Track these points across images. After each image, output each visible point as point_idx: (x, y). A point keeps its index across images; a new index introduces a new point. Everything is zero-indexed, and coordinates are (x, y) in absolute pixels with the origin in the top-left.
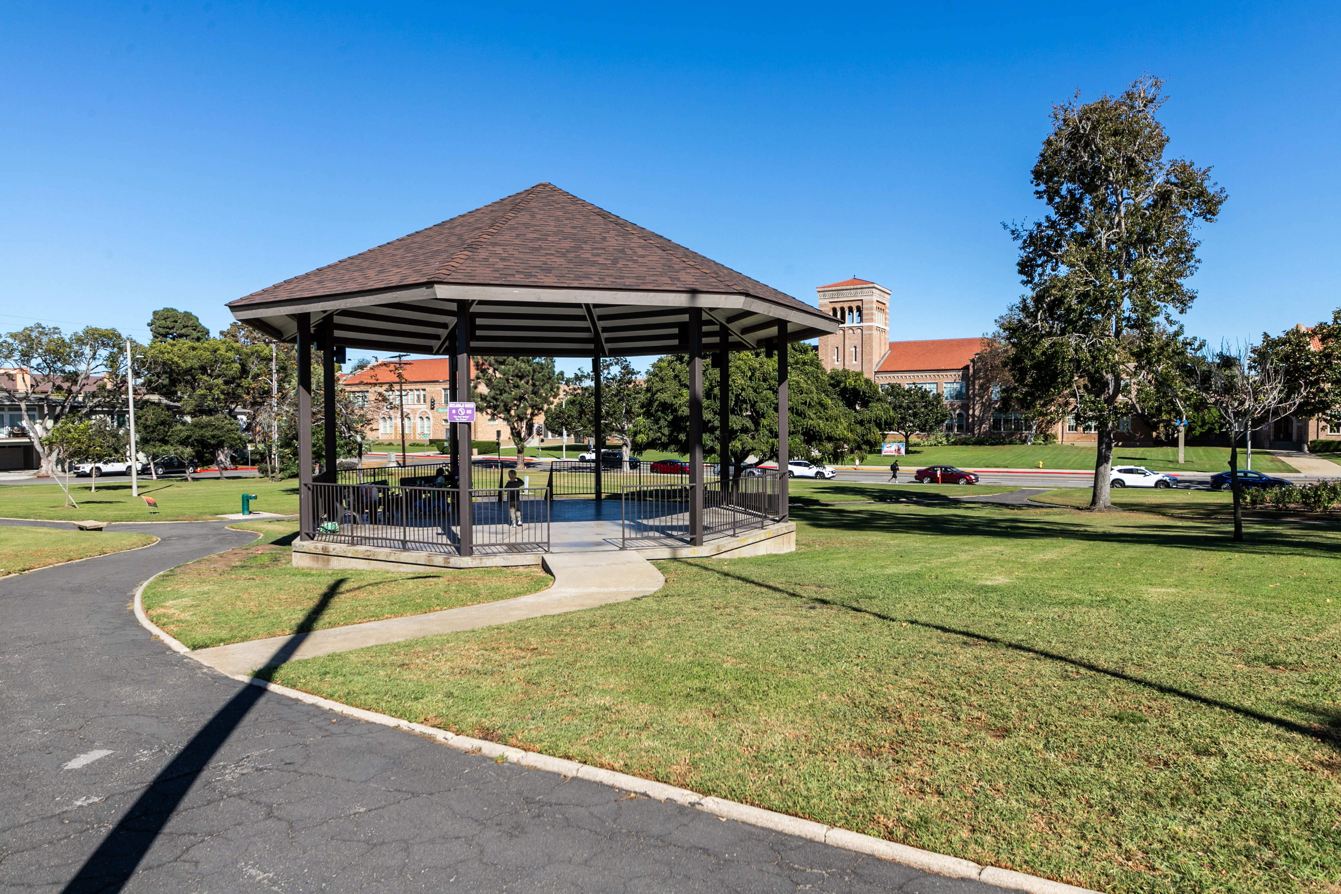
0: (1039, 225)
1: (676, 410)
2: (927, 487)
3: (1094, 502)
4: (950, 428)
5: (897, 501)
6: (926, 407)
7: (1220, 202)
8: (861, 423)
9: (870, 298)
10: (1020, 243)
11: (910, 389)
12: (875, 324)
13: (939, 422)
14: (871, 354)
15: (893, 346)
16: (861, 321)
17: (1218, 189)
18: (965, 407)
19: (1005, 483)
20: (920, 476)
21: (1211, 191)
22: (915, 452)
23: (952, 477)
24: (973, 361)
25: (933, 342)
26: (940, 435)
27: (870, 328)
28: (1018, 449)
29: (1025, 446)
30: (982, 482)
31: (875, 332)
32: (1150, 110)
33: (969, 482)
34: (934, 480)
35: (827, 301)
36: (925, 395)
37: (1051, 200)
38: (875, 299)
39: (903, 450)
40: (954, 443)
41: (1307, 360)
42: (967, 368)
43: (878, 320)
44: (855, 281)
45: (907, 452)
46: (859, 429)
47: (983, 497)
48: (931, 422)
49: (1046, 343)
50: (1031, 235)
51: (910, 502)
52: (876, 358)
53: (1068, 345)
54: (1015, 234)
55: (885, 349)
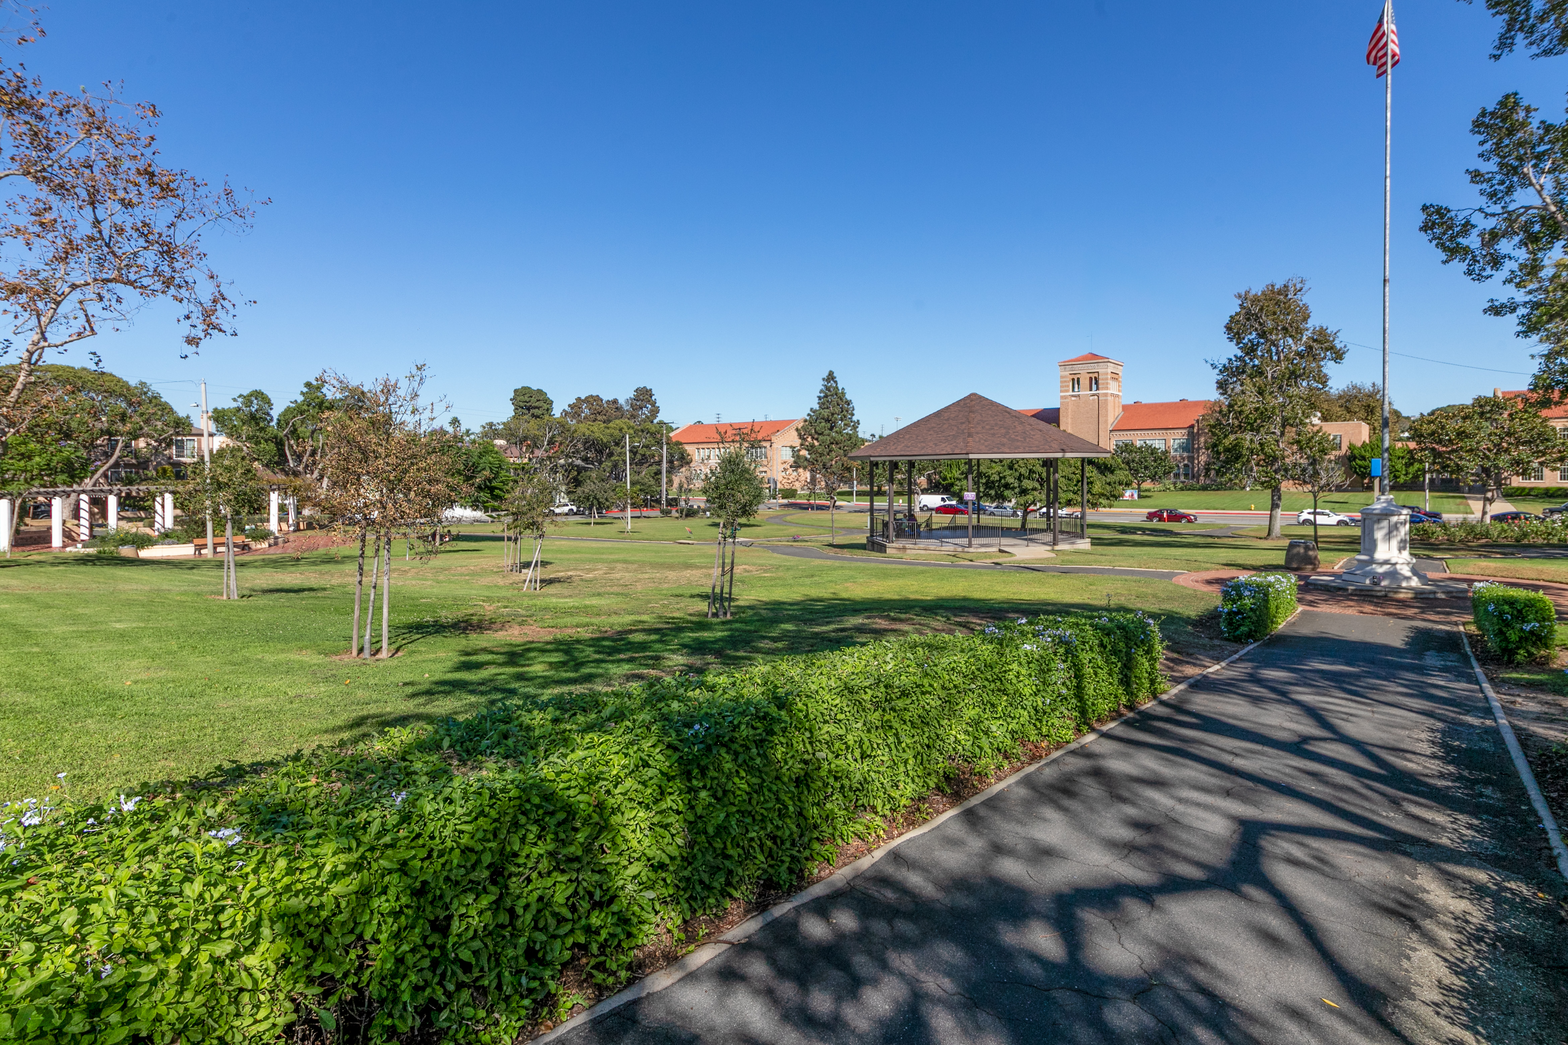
0: (1230, 360)
1: (989, 477)
2: (1155, 524)
3: (1269, 534)
4: (1177, 476)
5: (1135, 533)
6: (1155, 461)
7: (1344, 353)
8: (1109, 484)
9: (1105, 370)
10: (1217, 371)
11: (1142, 447)
12: (1109, 392)
13: (1167, 474)
14: (1107, 416)
15: (1125, 408)
16: (1097, 389)
17: (1342, 345)
18: (1191, 459)
19: (1218, 522)
20: (1151, 516)
21: (1338, 346)
22: (1146, 497)
23: (1175, 517)
24: (1198, 421)
25: (1162, 405)
26: (1168, 482)
27: (1106, 395)
28: (1236, 494)
29: (1242, 492)
30: (1199, 521)
31: (1109, 398)
32: (1299, 296)
33: (1190, 521)
34: (1161, 519)
35: (1067, 373)
36: (1153, 451)
37: (1238, 344)
38: (1109, 371)
39: (1136, 496)
40: (1182, 489)
41: (1447, 435)
42: (1192, 426)
43: (1113, 388)
44: (1094, 356)
45: (1140, 497)
46: (1108, 488)
47: (1197, 531)
48: (1160, 473)
49: (1232, 437)
50: (1224, 366)
51: (1144, 534)
52: (1111, 419)
53: (1245, 440)
54: (1213, 366)
55: (1119, 411)
